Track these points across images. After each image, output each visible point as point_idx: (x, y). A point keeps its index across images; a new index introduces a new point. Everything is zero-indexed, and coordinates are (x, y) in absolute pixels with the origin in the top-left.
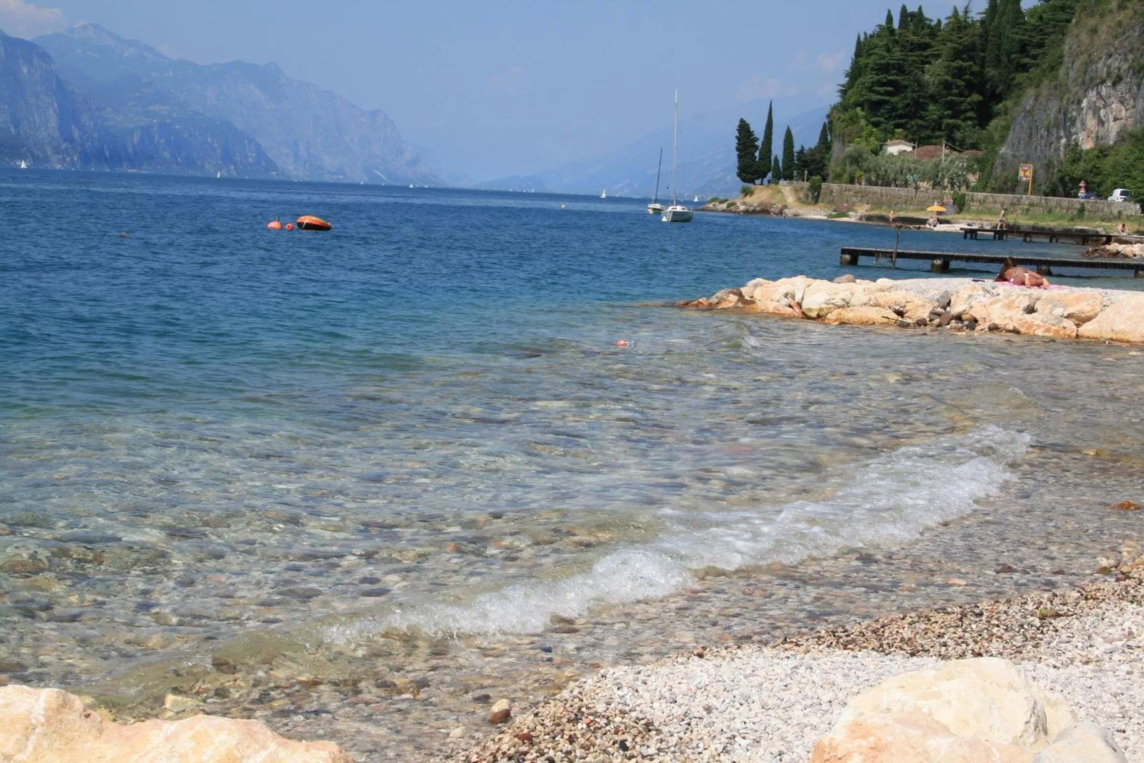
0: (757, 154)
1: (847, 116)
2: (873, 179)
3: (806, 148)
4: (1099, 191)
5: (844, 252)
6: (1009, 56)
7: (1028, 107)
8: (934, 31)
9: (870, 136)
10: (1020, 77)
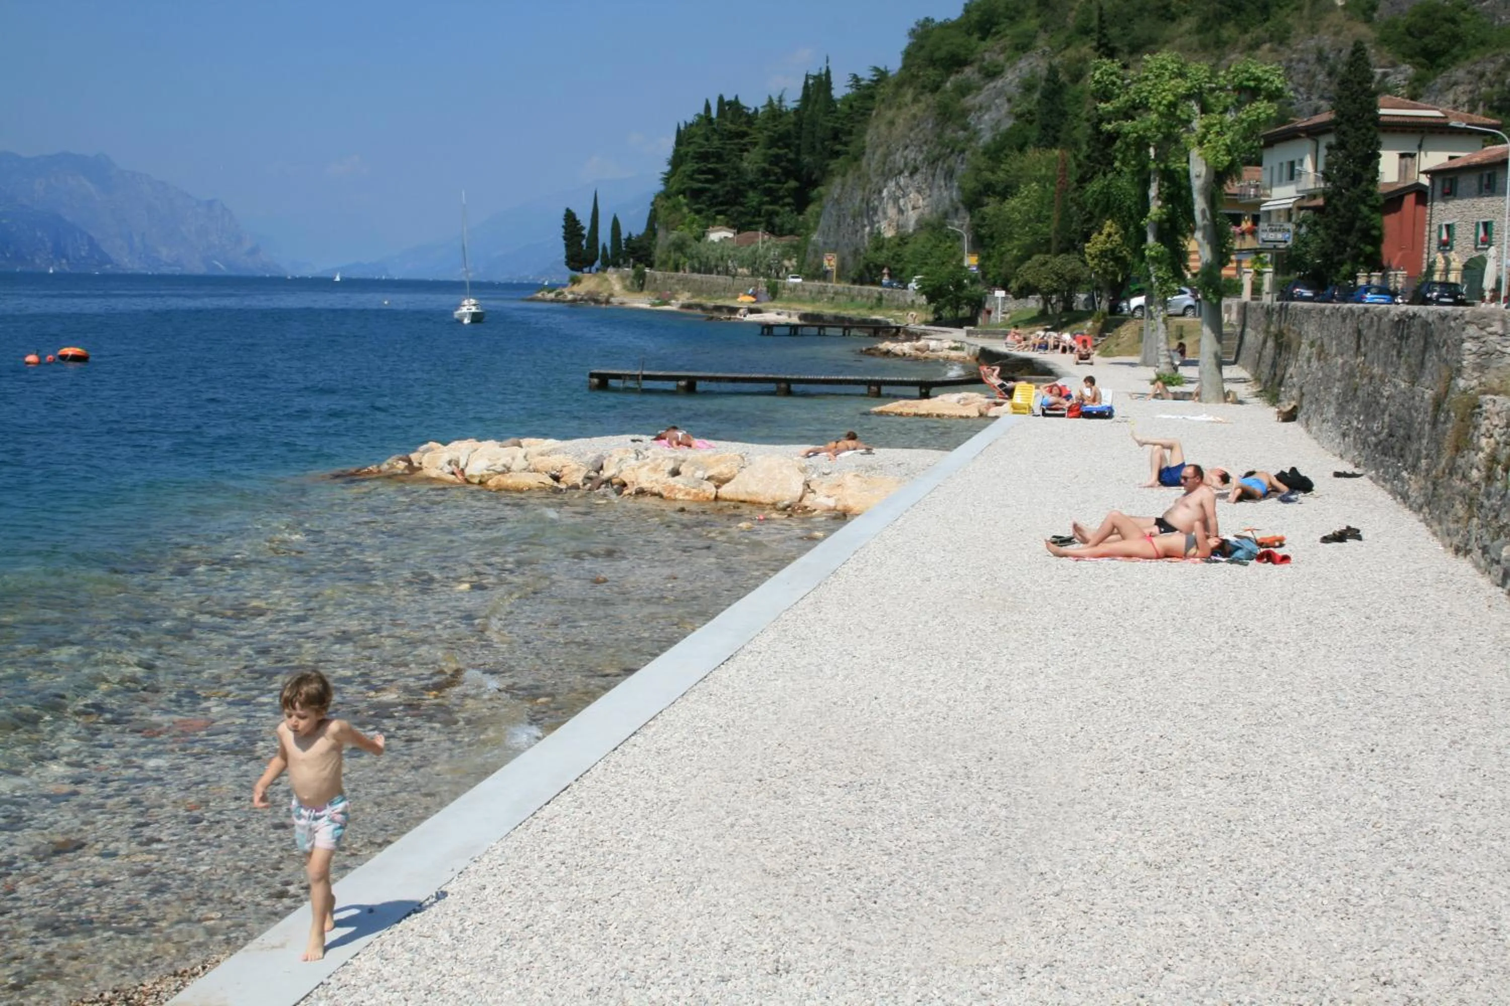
0: (584, 242)
1: (669, 203)
2: (697, 265)
3: (634, 235)
4: (900, 279)
5: (592, 375)
6: (822, 143)
7: (836, 196)
8: (751, 119)
9: (693, 223)
10: (834, 164)
